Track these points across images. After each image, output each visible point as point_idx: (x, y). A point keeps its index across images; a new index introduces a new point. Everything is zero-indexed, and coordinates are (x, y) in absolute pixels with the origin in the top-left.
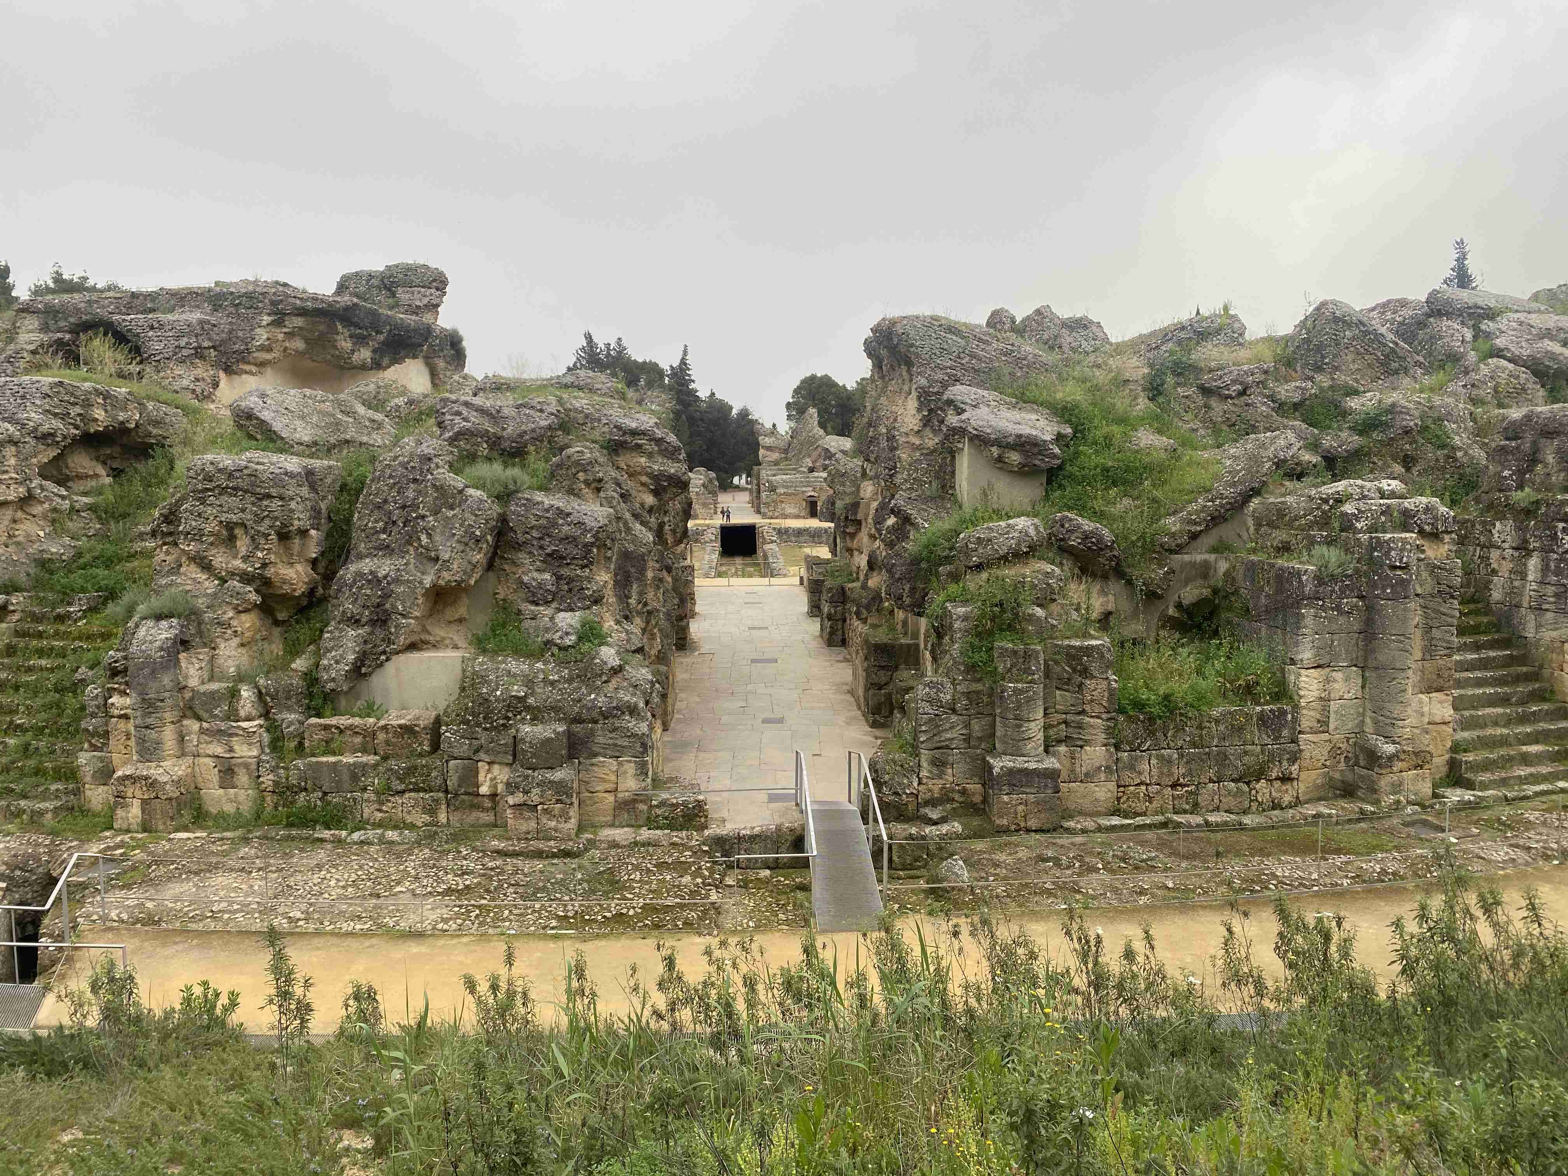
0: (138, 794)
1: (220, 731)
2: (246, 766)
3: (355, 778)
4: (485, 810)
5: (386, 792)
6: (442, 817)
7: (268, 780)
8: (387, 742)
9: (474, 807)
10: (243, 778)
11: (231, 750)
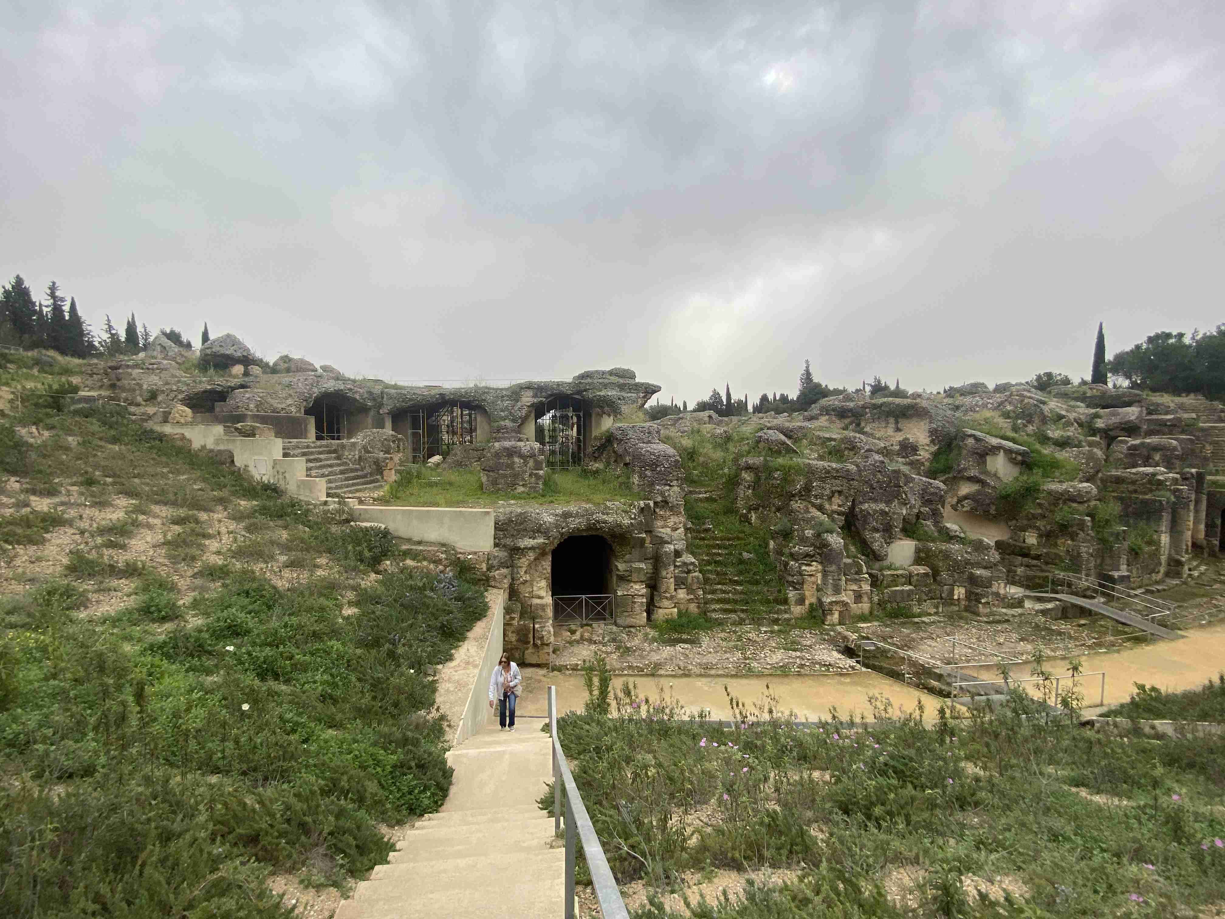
0: (839, 609)
1: (856, 579)
2: (866, 593)
3: (909, 596)
4: (955, 605)
5: (920, 601)
6: (940, 610)
7: (876, 599)
8: (917, 580)
9: (952, 604)
10: (865, 599)
11: (861, 587)
